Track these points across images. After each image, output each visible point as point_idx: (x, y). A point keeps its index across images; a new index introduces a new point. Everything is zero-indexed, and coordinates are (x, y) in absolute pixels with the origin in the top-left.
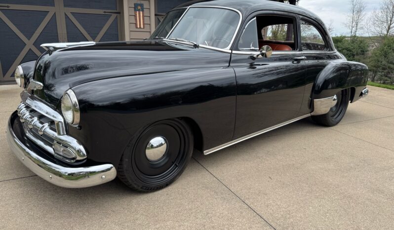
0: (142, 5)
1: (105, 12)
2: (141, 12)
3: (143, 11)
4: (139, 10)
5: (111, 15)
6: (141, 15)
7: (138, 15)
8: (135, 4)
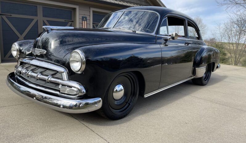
0: (86, 18)
1: (65, 21)
2: (85, 22)
3: (86, 21)
4: (84, 20)
5: (68, 23)
6: (86, 23)
7: (84, 23)
8: (82, 17)
